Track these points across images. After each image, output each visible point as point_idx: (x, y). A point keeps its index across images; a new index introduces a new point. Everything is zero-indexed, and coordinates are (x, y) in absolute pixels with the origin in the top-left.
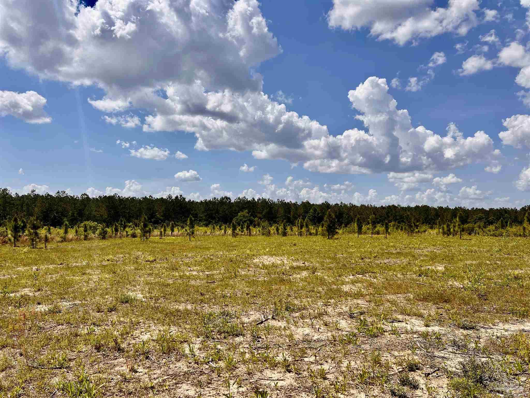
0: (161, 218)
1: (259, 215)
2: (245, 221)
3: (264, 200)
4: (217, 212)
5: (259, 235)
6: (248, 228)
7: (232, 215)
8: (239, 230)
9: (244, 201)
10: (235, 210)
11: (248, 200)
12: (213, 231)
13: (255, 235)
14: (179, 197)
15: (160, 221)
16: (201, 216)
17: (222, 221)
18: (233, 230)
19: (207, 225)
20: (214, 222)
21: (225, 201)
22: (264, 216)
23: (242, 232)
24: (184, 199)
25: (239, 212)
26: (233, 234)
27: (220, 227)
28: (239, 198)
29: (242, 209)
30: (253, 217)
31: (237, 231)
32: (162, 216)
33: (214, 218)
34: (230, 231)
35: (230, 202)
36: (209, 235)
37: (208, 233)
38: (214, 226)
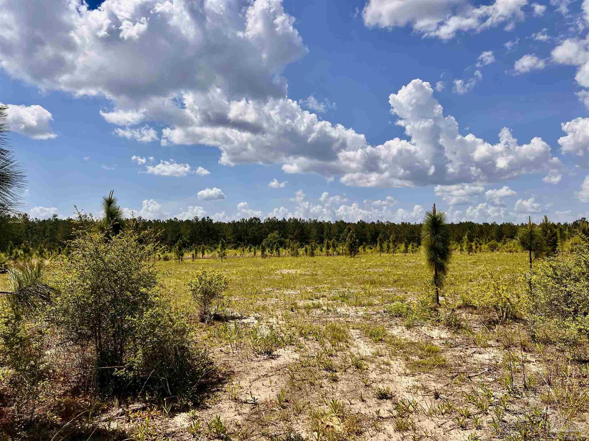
0: (188, 241)
1: (290, 236)
2: (275, 243)
3: (296, 220)
4: (246, 234)
5: (288, 256)
6: (277, 249)
7: (262, 237)
8: (269, 251)
9: (274, 221)
10: (265, 231)
11: (279, 220)
12: (242, 253)
13: (284, 256)
14: (206, 219)
15: (187, 244)
16: (230, 238)
17: (251, 243)
18: (262, 251)
19: (235, 248)
20: (243, 244)
21: (254, 222)
22: (296, 238)
23: (272, 253)
24: (211, 221)
25: (269, 234)
26: (262, 255)
27: (250, 249)
28: (269, 219)
29: (272, 230)
30: (284, 238)
31: (267, 252)
32: (189, 239)
33: (242, 240)
34: (259, 253)
35: (259, 222)
36: (239, 257)
37: (238, 255)
38: (243, 248)
